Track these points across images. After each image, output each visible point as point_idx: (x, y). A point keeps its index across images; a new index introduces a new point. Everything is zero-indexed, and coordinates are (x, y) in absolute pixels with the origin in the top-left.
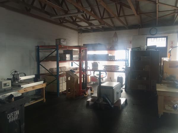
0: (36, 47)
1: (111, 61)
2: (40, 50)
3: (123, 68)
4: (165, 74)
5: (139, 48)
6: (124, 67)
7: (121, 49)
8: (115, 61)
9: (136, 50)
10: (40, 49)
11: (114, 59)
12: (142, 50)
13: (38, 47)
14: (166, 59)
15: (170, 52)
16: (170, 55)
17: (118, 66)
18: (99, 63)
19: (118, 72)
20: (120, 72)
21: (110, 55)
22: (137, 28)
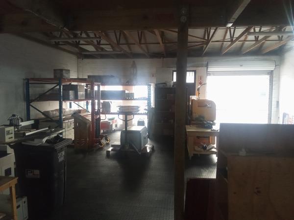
0: (24, 79)
1: (128, 99)
2: (30, 85)
3: (145, 109)
4: (194, 115)
5: (164, 83)
6: (147, 108)
7: (142, 84)
8: (134, 99)
9: (161, 86)
10: (31, 83)
11: (133, 97)
12: (168, 86)
13: (28, 80)
14: (194, 98)
15: (198, 89)
16: (199, 93)
17: (138, 107)
18: (111, 102)
19: (139, 114)
20: (141, 114)
21: (126, 92)
22: (160, 58)
